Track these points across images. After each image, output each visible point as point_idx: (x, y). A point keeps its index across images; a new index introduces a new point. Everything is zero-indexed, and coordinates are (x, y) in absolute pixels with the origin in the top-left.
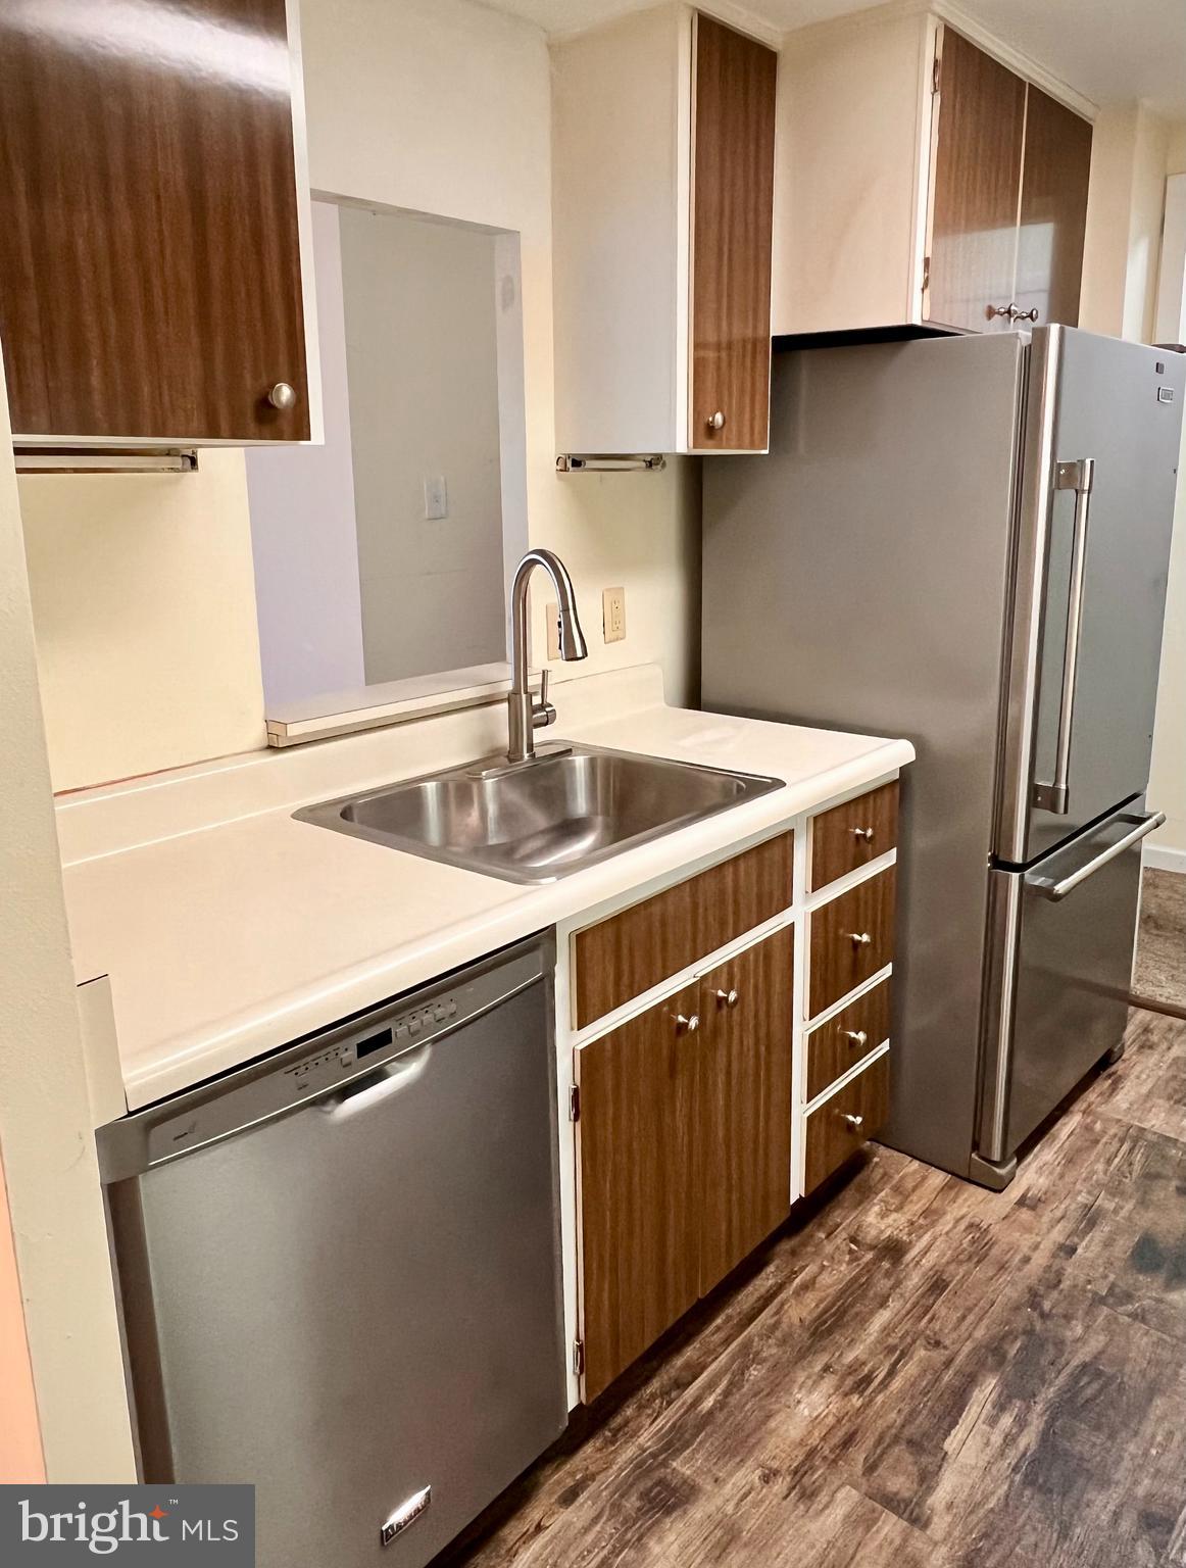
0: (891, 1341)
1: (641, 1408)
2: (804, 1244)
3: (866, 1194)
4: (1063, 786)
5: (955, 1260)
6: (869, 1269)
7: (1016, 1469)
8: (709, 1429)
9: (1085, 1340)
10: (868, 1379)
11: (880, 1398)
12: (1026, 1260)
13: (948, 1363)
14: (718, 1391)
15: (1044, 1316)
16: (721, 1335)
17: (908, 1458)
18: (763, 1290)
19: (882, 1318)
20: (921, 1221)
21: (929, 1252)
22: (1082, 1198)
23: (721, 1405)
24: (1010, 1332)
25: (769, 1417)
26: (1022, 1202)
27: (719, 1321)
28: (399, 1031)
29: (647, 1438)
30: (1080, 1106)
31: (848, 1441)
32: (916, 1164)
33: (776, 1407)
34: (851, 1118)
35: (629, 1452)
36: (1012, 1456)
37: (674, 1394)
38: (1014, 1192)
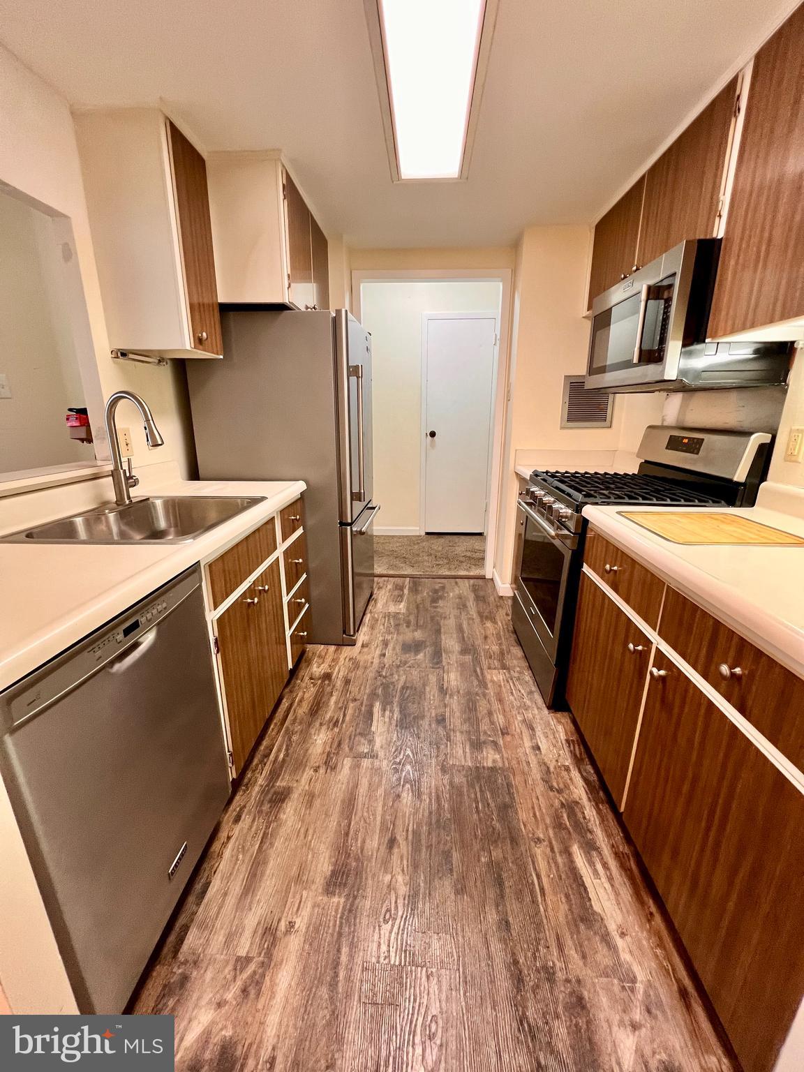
0: (340, 705)
1: (254, 771)
2: (294, 687)
3: (309, 663)
4: (362, 491)
5: (350, 671)
6: (322, 686)
7: (397, 726)
8: (286, 765)
9: (400, 679)
10: (337, 721)
11: (344, 726)
12: (372, 663)
13: (362, 704)
14: (283, 750)
15: (385, 677)
16: (275, 731)
17: (362, 740)
18: (285, 709)
19: (333, 699)
20: (333, 664)
21: (340, 673)
22: (381, 638)
23: (287, 755)
24: (376, 687)
25: (307, 750)
26: (363, 646)
27: (272, 726)
28: (143, 620)
29: (261, 781)
30: (368, 611)
31: (339, 744)
32: (323, 646)
33: (309, 745)
34: (302, 634)
35: (257, 789)
36: (394, 723)
37: (265, 760)
38: (359, 644)
